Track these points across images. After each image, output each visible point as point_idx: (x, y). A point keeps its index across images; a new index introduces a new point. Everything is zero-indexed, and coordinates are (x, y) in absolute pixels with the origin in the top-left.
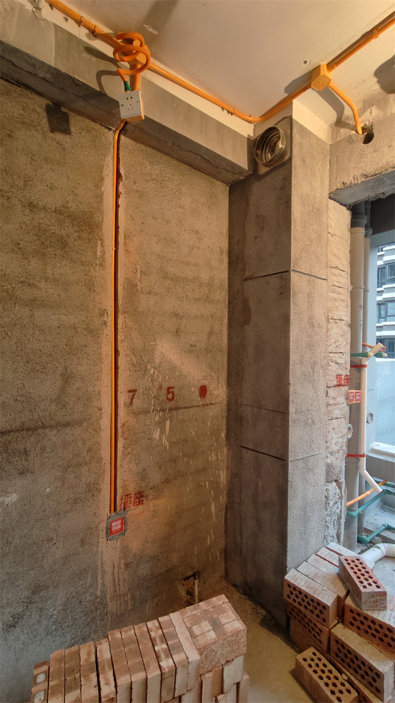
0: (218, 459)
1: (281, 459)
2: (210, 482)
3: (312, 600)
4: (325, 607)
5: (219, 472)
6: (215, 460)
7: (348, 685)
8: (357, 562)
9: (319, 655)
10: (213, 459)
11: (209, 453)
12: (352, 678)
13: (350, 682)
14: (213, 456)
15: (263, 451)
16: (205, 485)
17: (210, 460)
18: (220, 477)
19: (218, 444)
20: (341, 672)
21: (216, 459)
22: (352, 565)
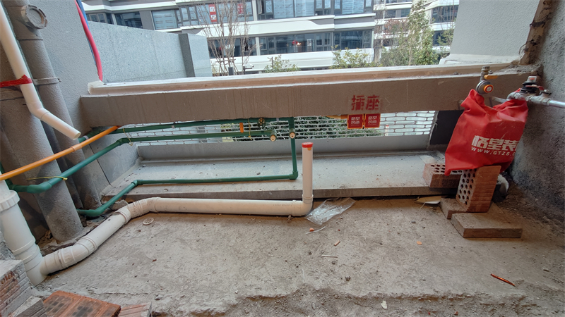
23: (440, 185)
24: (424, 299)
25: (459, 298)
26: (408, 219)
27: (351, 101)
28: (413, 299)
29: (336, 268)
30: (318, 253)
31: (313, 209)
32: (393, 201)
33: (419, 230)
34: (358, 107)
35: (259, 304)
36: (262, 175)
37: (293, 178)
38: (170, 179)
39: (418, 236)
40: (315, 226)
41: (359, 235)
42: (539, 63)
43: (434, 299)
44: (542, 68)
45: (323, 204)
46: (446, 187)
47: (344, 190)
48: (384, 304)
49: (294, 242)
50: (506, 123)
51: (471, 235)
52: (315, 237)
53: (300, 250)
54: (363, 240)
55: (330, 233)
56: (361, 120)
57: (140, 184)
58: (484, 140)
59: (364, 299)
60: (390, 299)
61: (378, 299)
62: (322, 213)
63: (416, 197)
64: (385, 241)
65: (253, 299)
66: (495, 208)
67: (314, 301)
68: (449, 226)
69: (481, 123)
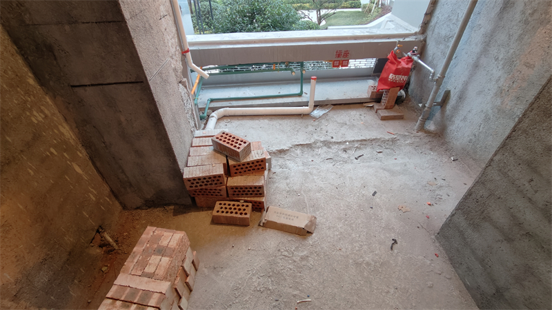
0: (46, 116)
1: (137, 82)
2: (55, 147)
3: (210, 178)
4: (220, 176)
5: (59, 130)
6: (43, 119)
7: (245, 204)
8: (224, 135)
9: (223, 202)
10: (40, 119)
11: (28, 113)
12: (246, 199)
13: (246, 201)
14: (37, 115)
15: (108, 81)
16: (51, 153)
17: (36, 122)
18: (63, 134)
19: (32, 97)
20: (238, 201)
21: (43, 116)
22: (223, 139)
23: (374, 97)
24: (361, 141)
25: (374, 140)
26: (358, 113)
27: (335, 53)
28: (358, 141)
29: (328, 134)
30: (319, 129)
31: (314, 110)
32: (351, 105)
33: (362, 118)
34: (339, 56)
35: (300, 147)
36: (281, 94)
37: (300, 95)
38: (227, 97)
39: (362, 120)
40: (315, 119)
41: (336, 121)
42: (426, 34)
43: (365, 140)
44: (426, 38)
45: (318, 108)
46: (377, 98)
47: (328, 101)
48: (348, 143)
49: (307, 125)
50: (403, 68)
51: (384, 119)
52: (316, 123)
53: (311, 128)
54: (338, 123)
55: (323, 121)
56: (339, 63)
57: (212, 101)
58: (394, 76)
59: (340, 142)
60: (350, 142)
61: (345, 142)
62: (317, 113)
63: (362, 103)
64: (348, 123)
65: (297, 145)
66: (396, 107)
67: (321, 145)
68: (376, 116)
69: (394, 67)
